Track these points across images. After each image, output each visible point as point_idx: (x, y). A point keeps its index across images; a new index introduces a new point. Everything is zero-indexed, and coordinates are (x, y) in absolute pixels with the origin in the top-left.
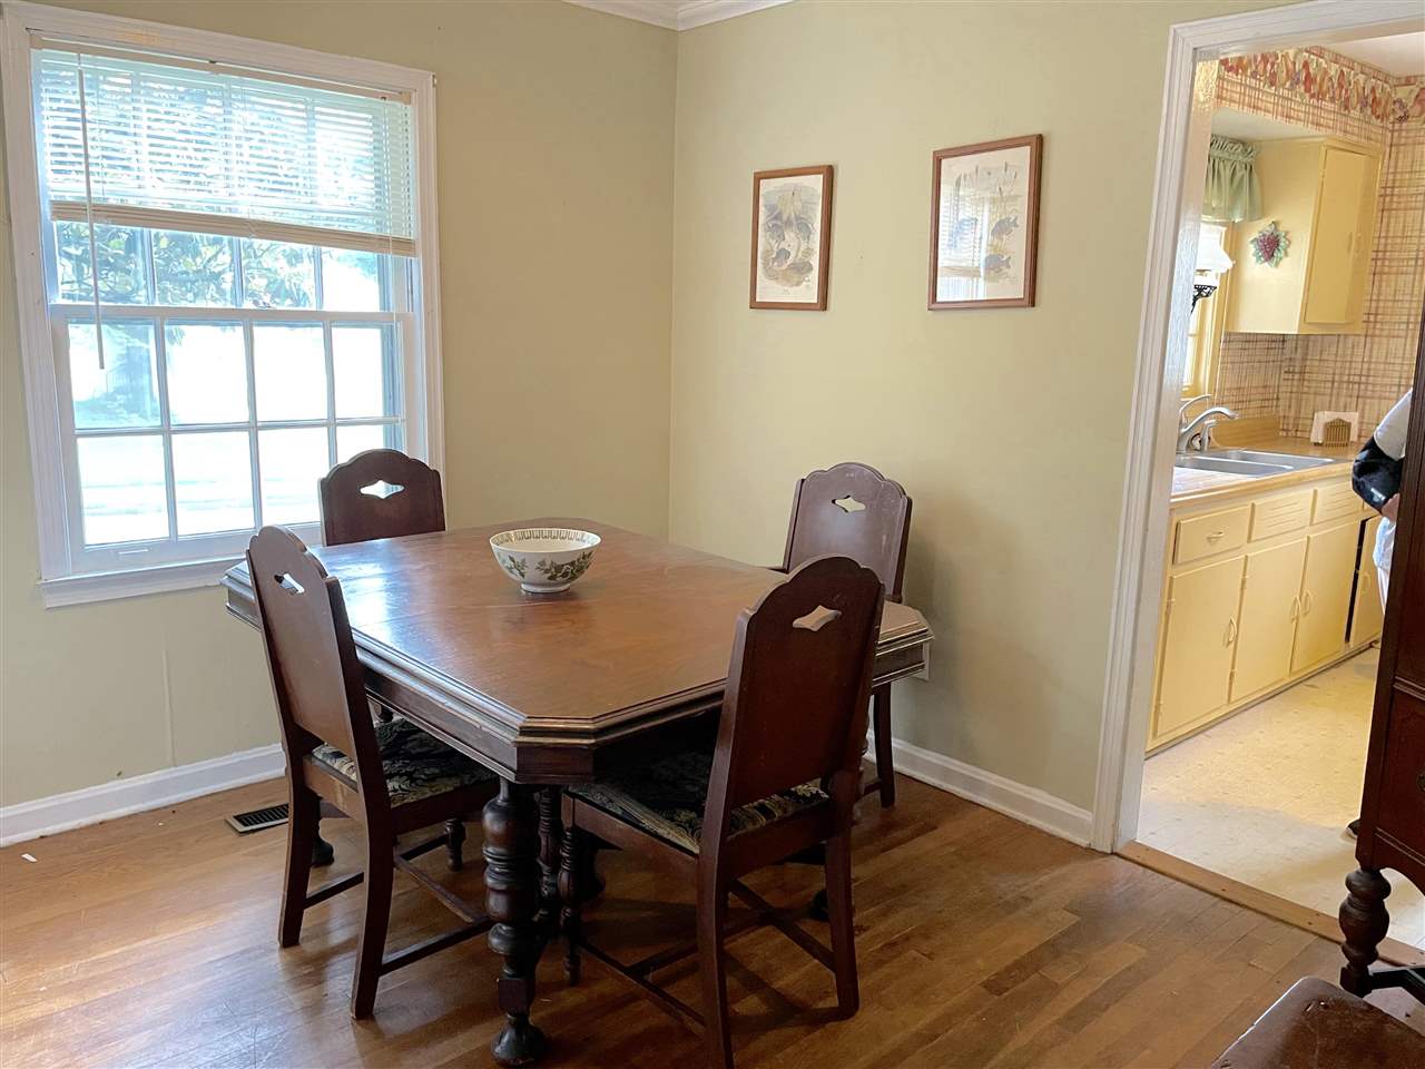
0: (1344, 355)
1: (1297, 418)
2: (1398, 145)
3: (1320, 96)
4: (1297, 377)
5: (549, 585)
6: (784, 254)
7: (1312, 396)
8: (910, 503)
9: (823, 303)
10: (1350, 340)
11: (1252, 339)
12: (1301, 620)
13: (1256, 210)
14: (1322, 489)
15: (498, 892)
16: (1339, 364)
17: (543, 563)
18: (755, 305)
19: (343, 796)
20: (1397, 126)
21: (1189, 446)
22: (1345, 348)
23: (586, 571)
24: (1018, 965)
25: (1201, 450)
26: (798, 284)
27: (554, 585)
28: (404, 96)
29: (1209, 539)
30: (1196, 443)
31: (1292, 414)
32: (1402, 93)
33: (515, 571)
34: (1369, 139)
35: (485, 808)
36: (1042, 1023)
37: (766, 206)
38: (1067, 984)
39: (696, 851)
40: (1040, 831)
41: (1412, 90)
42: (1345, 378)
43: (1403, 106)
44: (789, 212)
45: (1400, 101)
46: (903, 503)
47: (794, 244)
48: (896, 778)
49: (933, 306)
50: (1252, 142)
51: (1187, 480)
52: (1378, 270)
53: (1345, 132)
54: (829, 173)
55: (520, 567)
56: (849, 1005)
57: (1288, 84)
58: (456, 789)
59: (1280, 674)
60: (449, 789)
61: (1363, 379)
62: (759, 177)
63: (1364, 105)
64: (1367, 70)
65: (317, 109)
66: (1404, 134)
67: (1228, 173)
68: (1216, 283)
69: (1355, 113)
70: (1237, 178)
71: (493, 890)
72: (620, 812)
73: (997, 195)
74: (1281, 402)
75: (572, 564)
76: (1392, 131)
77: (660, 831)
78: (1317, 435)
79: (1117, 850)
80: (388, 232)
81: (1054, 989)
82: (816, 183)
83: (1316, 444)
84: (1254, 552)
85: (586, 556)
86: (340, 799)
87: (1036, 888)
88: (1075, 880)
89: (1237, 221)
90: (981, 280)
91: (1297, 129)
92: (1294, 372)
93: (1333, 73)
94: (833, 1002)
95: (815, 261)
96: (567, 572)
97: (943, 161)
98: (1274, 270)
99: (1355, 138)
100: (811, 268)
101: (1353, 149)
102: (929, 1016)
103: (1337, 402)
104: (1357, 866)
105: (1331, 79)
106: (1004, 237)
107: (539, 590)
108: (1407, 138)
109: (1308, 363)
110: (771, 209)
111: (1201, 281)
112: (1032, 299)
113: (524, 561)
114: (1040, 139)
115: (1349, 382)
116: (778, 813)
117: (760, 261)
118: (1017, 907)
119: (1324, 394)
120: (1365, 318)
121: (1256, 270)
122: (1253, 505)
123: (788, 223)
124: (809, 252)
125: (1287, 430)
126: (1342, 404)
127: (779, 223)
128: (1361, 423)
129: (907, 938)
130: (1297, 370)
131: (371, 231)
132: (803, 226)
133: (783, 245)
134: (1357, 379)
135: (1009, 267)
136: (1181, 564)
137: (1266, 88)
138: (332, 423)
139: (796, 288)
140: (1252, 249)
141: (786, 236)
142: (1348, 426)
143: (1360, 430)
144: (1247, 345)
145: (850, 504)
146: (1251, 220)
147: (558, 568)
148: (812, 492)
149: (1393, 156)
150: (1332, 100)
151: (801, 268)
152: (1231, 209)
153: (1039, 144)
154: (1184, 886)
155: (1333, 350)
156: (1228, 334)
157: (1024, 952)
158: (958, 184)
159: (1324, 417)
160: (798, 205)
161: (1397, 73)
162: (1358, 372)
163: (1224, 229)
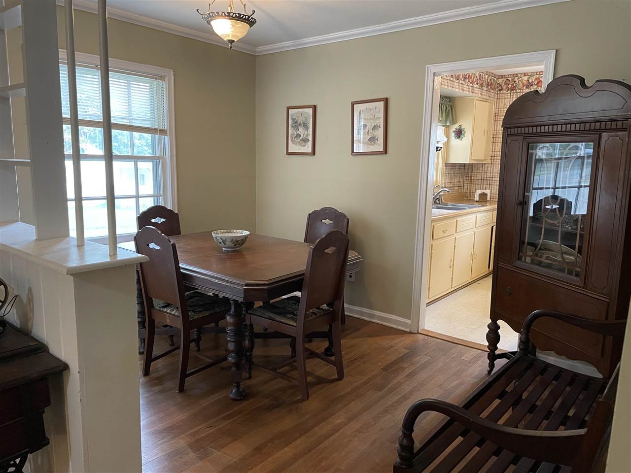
0: (485, 171)
1: (470, 193)
2: (499, 99)
3: (473, 83)
4: (469, 178)
5: (234, 248)
6: (298, 136)
7: (475, 185)
8: (348, 220)
9: (314, 153)
10: (486, 165)
11: (454, 165)
12: (474, 259)
13: (454, 122)
14: (479, 215)
15: (232, 342)
16: (483, 174)
17: (232, 240)
18: (288, 153)
19: (169, 319)
20: (499, 92)
21: (435, 203)
22: (485, 168)
23: (246, 243)
24: (392, 363)
25: (439, 204)
26: (304, 146)
27: (236, 248)
28: (162, 78)
29: (443, 231)
30: (437, 201)
31: (469, 191)
32: (500, 81)
33: (222, 243)
34: (490, 97)
35: (226, 315)
36: (400, 377)
37: (291, 119)
38: (406, 367)
39: (295, 325)
40: (394, 328)
41: (503, 80)
42: (485, 179)
43: (501, 85)
44: (300, 120)
45: (499, 84)
46: (346, 221)
47: (302, 132)
48: (346, 316)
49: (353, 154)
50: (452, 97)
51: (436, 212)
52: (494, 141)
53: (482, 95)
54: (315, 108)
55: (224, 242)
56: (341, 377)
57: (463, 79)
58: (209, 314)
59: (468, 279)
60: (207, 314)
61: (491, 179)
62: (288, 108)
63: (488, 85)
64: (488, 74)
65: (131, 82)
66: (501, 95)
67: (445, 108)
68: (442, 146)
69: (485, 88)
70: (447, 110)
71: (230, 341)
72: (267, 317)
73: (373, 117)
74: (465, 187)
75: (242, 240)
76: (497, 94)
77: (282, 321)
78: (477, 198)
79: (419, 332)
80: (156, 127)
81: (403, 369)
82: (310, 111)
83: (477, 201)
84: (458, 236)
85: (246, 237)
86: (168, 320)
87: (394, 344)
88: (407, 340)
89: (448, 125)
90: (362, 144)
91: (466, 93)
92: (468, 177)
93: (477, 75)
94: (336, 376)
95: (310, 138)
96: (239, 243)
97: (355, 105)
98: (460, 141)
99: (485, 97)
100: (309, 140)
101: (485, 101)
102: (366, 378)
103: (483, 187)
104: (490, 321)
105: (476, 77)
106: (376, 131)
107: (229, 250)
108: (502, 96)
109: (473, 173)
110: (293, 119)
111: (438, 145)
112: (385, 151)
113: (226, 240)
114: (387, 99)
115: (486, 180)
116: (318, 314)
117: (289, 138)
118: (389, 349)
119: (478, 184)
120: (491, 158)
121: (454, 141)
122: (457, 220)
123: (300, 124)
124: (308, 135)
125: (467, 197)
126: (484, 188)
127: (297, 125)
128: (491, 194)
129: (356, 359)
130: (470, 176)
131: (149, 126)
132: (306, 126)
133: (298, 132)
134: (489, 179)
135: (378, 141)
136: (436, 239)
137: (456, 81)
138: (137, 197)
139: (303, 147)
140: (453, 134)
141: (300, 130)
142: (486, 195)
143: (491, 196)
144: (453, 167)
145: (327, 221)
146: (453, 124)
147: (237, 242)
148: (314, 218)
149: (498, 102)
150: (477, 84)
151: (306, 141)
152: (446, 121)
153: (386, 101)
154: (440, 340)
155: (481, 169)
156: (446, 164)
157: (393, 360)
158: (360, 112)
159: (479, 192)
160: (304, 119)
161: (498, 74)
162: (489, 176)
163: (444, 127)
